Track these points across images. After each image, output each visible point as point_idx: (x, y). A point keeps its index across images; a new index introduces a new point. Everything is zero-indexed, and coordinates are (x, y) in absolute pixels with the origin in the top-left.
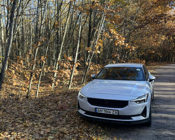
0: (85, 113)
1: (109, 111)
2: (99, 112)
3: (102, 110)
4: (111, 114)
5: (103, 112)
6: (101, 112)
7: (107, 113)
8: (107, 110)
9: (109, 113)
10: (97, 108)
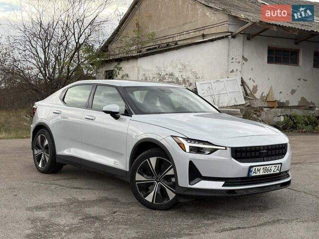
0: (224, 186)
1: (269, 169)
2: (254, 174)
3: (261, 168)
4: (272, 172)
5: (261, 173)
6: (258, 174)
7: (266, 173)
8: (268, 167)
9: (269, 173)
10: (252, 167)
